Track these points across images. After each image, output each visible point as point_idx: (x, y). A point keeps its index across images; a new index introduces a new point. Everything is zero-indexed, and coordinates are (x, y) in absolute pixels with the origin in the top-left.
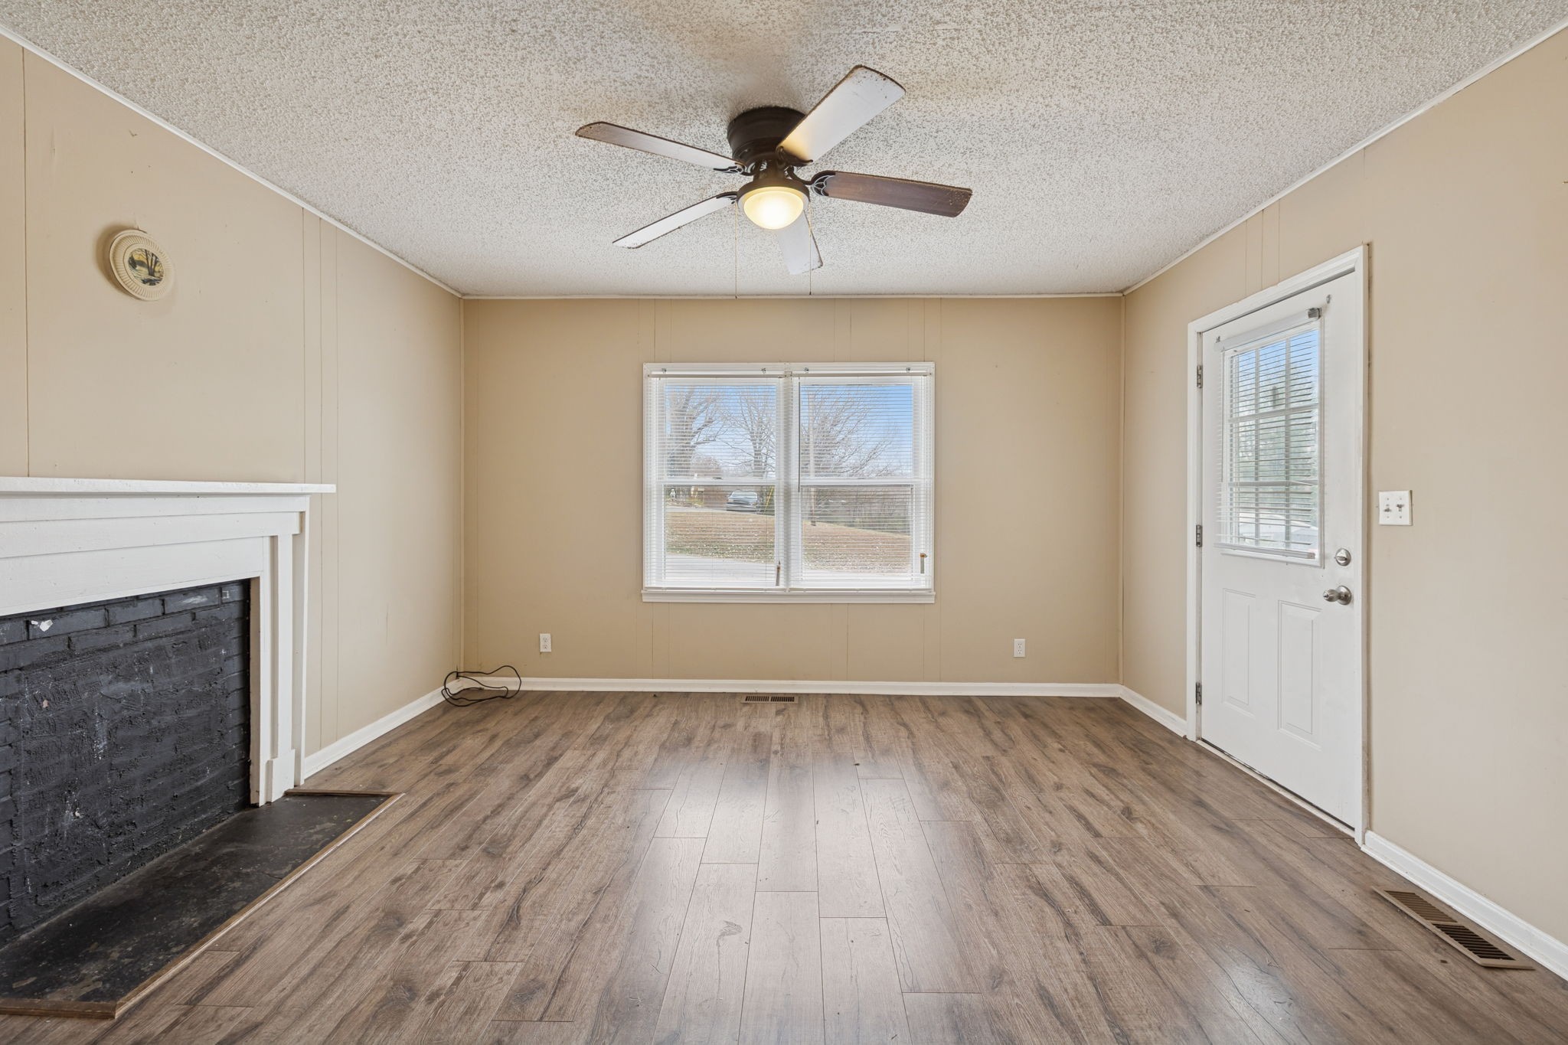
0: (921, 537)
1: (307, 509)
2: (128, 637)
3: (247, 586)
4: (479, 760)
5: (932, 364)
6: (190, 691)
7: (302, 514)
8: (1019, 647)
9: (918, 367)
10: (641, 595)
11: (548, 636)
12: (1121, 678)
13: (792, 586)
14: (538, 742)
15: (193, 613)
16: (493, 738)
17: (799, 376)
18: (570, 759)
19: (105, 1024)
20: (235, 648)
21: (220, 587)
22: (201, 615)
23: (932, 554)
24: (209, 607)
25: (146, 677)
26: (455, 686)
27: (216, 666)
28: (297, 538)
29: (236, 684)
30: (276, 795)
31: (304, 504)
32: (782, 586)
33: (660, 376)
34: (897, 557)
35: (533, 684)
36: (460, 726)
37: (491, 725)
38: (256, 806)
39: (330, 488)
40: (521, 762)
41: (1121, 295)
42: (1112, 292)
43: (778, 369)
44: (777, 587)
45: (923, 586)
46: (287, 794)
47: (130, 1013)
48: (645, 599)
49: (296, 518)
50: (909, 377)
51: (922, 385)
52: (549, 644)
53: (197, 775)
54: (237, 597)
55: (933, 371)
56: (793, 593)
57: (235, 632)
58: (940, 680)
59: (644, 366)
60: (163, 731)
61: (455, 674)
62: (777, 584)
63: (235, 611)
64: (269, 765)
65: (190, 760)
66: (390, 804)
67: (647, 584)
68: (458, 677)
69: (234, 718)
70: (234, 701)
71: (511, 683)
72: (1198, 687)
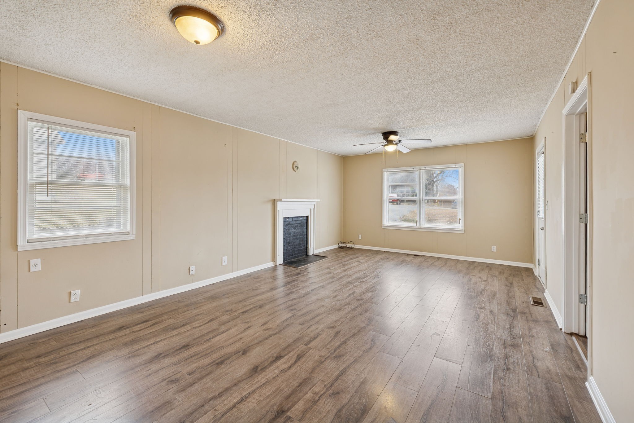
0: (460, 212)
1: (315, 204)
2: (294, 223)
3: (307, 217)
4: (343, 256)
5: (463, 164)
6: (301, 233)
7: (315, 205)
8: (494, 248)
9: (458, 165)
10: (382, 227)
11: (360, 235)
12: (533, 262)
13: (421, 226)
14: (355, 255)
15: (301, 220)
16: (347, 253)
17: (423, 170)
18: (360, 258)
19: (296, 269)
20: (306, 228)
21: (305, 217)
23: (463, 219)
24: (303, 220)
25: (296, 230)
26: (341, 245)
27: (303, 230)
28: (314, 209)
29: (306, 234)
30: (311, 255)
32: (418, 226)
33: (386, 172)
34: (453, 219)
35: (357, 246)
36: (341, 251)
37: (347, 252)
38: (308, 255)
39: (319, 200)
40: (351, 257)
41: (532, 137)
42: (529, 136)
43: (417, 168)
44: (416, 226)
45: (460, 228)
46: (312, 255)
47: (299, 269)
48: (383, 228)
50: (456, 168)
51: (461, 170)
52: (361, 237)
53: (301, 247)
54: (306, 219)
55: (463, 166)
56: (420, 228)
57: (306, 225)
58: (466, 256)
59: (383, 169)
60: (298, 238)
61: (340, 243)
62: (416, 225)
63: (305, 221)
64: (310, 249)
65: (301, 244)
66: (328, 258)
67: (383, 224)
68: (341, 243)
69: (305, 239)
70: (305, 236)
71: (352, 246)
72: (538, 260)
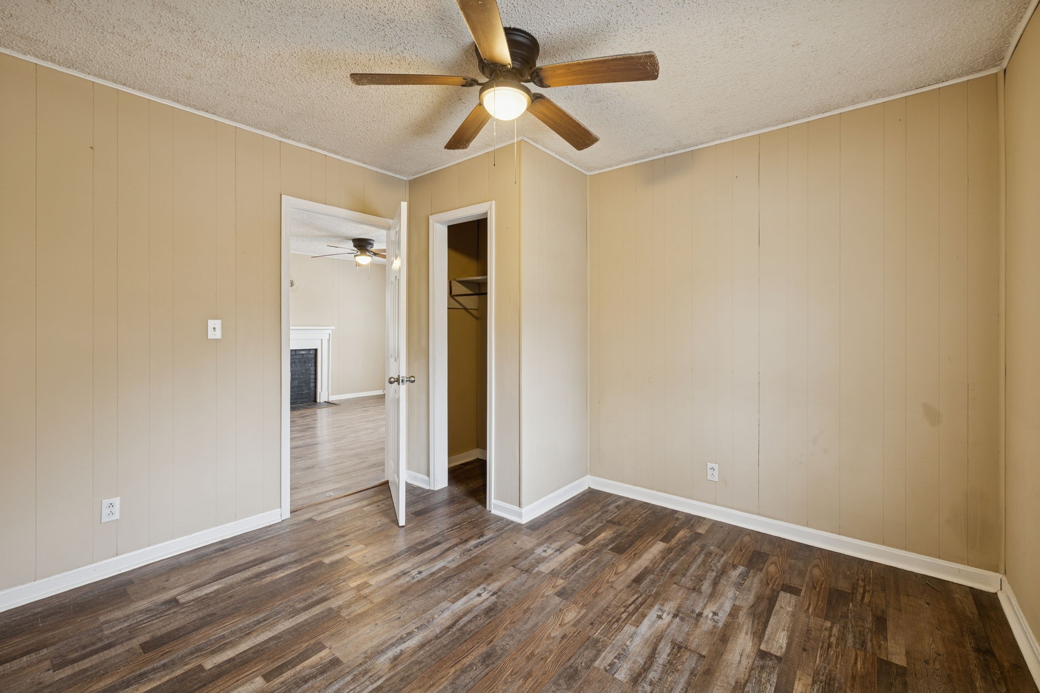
3: (316, 350)
6: (301, 372)
7: (330, 334)
15: (303, 355)
20: (313, 364)
21: (309, 350)
22: (304, 356)
24: (307, 354)
27: (308, 368)
28: (328, 340)
29: (313, 373)
30: (322, 400)
31: (330, 332)
38: (317, 402)
39: (334, 328)
46: (325, 401)
49: (328, 335)
53: (303, 391)
54: (314, 353)
57: (313, 361)
63: (313, 356)
64: (320, 393)
65: (302, 387)
70: (312, 376)
